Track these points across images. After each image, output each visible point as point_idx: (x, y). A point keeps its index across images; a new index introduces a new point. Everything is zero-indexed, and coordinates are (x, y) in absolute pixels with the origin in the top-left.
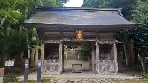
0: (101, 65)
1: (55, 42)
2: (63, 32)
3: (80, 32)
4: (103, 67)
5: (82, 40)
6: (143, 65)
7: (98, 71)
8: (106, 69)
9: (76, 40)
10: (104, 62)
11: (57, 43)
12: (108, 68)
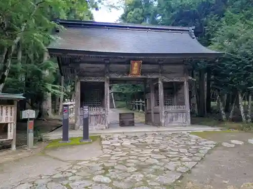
0: (167, 112)
1: (98, 80)
2: (109, 63)
3: (136, 64)
4: (170, 115)
5: (140, 76)
6: (222, 112)
7: (163, 121)
8: (174, 119)
9: (130, 76)
10: (171, 108)
11: (101, 81)
12: (177, 117)
